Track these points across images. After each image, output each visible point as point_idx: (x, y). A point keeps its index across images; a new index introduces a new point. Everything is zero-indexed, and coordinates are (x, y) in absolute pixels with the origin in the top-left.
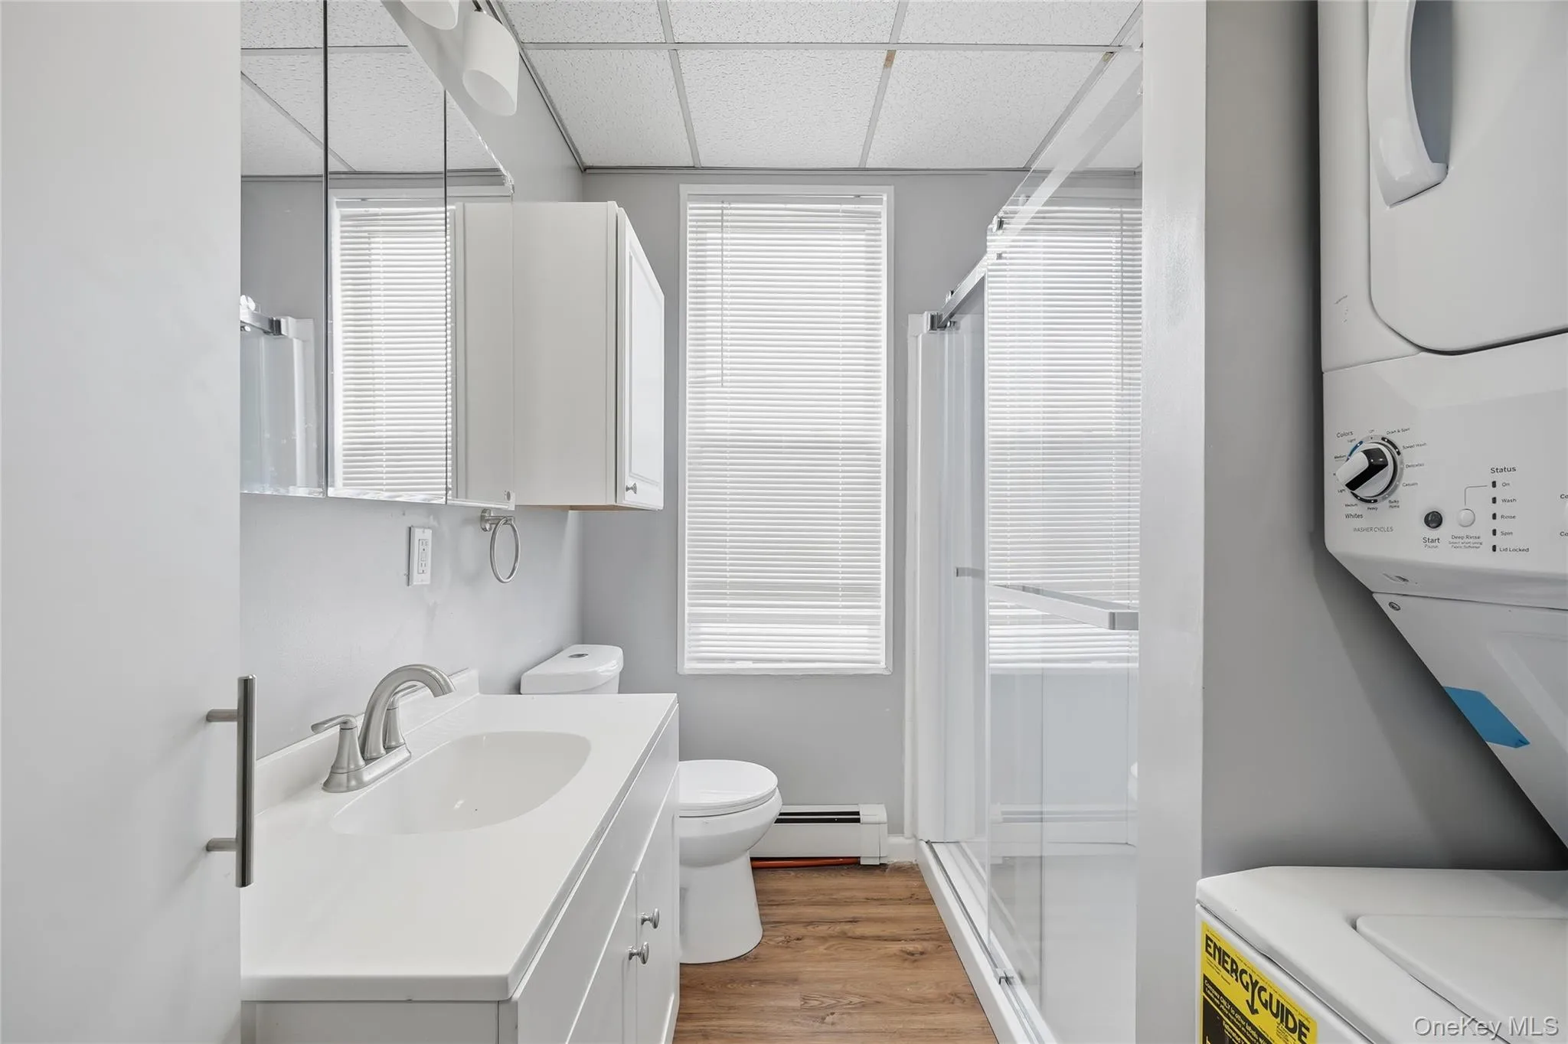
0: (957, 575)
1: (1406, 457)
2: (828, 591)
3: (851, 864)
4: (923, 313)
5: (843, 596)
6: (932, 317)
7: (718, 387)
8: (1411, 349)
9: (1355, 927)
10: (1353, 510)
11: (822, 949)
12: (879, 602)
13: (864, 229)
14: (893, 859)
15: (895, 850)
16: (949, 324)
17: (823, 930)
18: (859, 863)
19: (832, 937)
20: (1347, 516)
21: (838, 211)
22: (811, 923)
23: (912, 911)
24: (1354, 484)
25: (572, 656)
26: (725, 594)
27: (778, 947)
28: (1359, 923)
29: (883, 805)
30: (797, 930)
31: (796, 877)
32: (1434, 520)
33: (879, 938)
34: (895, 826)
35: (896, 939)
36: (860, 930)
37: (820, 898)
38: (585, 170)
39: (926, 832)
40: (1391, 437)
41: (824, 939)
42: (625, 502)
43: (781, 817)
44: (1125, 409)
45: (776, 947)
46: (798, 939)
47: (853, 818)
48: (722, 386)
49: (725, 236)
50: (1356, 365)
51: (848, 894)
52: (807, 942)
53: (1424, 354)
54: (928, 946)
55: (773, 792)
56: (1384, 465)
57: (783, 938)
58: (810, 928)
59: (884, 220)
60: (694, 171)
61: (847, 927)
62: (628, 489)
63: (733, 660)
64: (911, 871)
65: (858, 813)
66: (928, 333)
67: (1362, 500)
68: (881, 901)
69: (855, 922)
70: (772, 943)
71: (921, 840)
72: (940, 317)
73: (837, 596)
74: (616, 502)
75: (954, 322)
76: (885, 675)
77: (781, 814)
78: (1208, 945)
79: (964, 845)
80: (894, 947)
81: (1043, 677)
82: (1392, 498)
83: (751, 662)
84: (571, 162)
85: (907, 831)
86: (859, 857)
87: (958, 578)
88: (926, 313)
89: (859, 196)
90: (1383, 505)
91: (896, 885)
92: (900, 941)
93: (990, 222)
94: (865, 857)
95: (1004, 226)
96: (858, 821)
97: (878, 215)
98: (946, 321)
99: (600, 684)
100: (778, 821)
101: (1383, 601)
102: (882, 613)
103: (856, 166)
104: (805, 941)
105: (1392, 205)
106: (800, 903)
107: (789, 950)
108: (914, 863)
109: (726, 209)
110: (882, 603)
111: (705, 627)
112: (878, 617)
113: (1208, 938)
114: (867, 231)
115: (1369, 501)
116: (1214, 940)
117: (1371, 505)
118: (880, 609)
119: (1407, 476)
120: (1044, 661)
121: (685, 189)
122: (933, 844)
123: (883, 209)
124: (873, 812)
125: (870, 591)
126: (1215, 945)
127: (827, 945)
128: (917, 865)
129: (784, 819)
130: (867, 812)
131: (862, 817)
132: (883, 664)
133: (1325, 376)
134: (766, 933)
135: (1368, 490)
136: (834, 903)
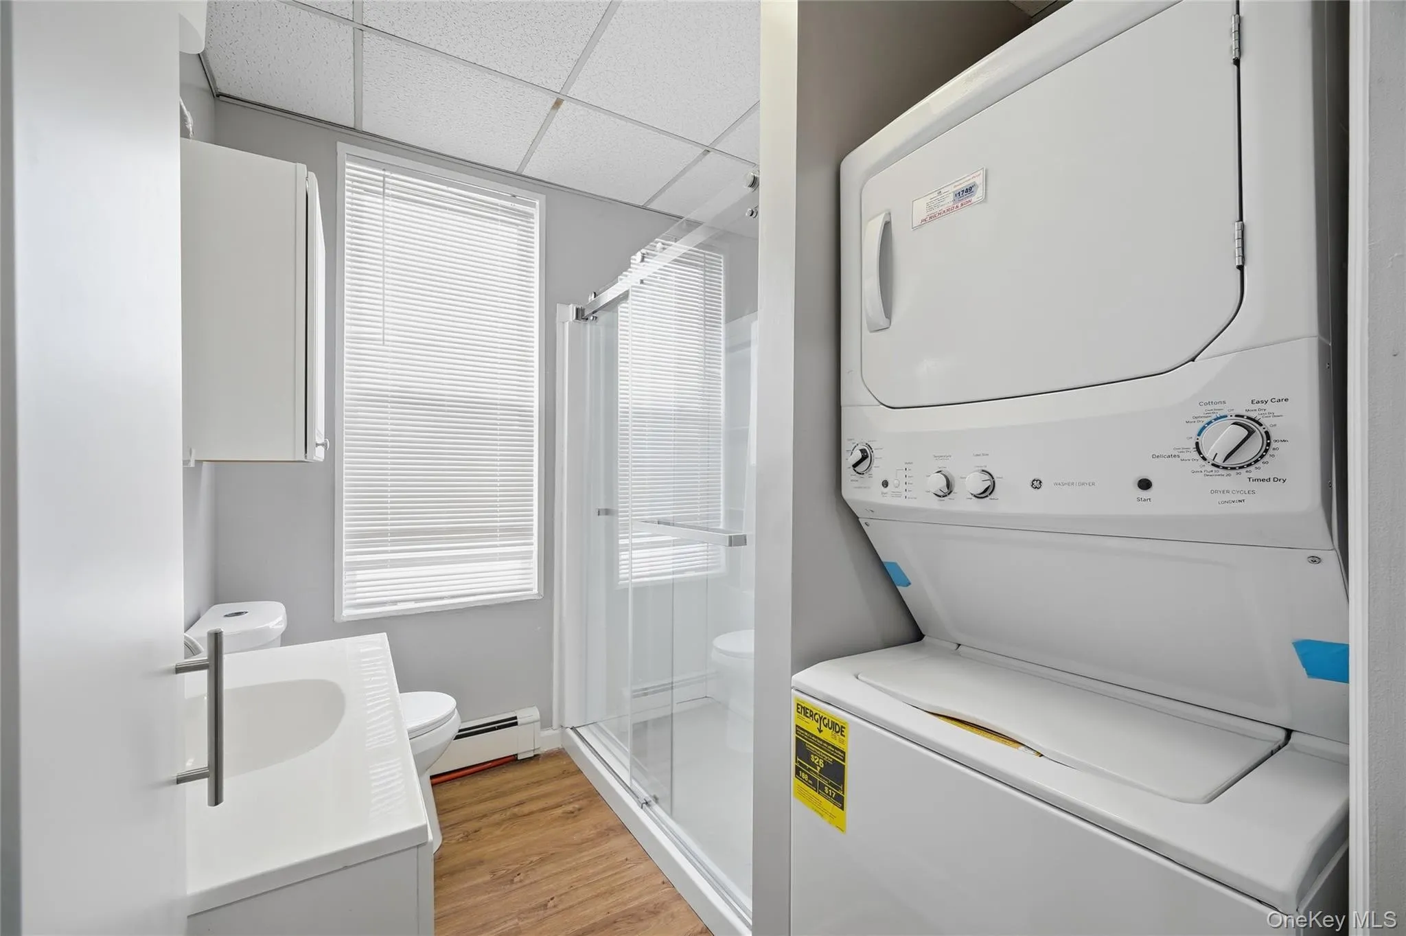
0: (599, 515)
1: (876, 454)
2: (486, 533)
3: (511, 761)
4: (569, 304)
5: (501, 536)
6: (577, 309)
7: (380, 345)
8: (879, 404)
9: (857, 678)
10: (853, 478)
11: (498, 832)
12: (532, 539)
13: (517, 225)
14: (544, 749)
15: (546, 741)
16: (592, 318)
17: (497, 817)
18: (517, 759)
19: (504, 821)
20: (852, 481)
21: (497, 205)
22: (485, 816)
23: (568, 782)
24: (855, 466)
25: (226, 616)
26: (387, 541)
27: (459, 843)
28: (859, 677)
29: (535, 707)
30: (474, 825)
31: (461, 785)
32: (885, 484)
33: (544, 810)
34: (546, 723)
35: (558, 806)
36: (526, 809)
37: (488, 795)
38: (218, 96)
39: (570, 722)
40: (869, 443)
41: (498, 824)
42: (315, 458)
43: (459, 734)
44: (705, 393)
45: (458, 842)
46: (476, 831)
47: (512, 722)
48: (384, 345)
49: (386, 202)
50: (854, 406)
51: (510, 785)
52: (483, 831)
53: (882, 406)
54: (583, 803)
55: (453, 712)
56: (867, 457)
57: (462, 835)
58: (484, 820)
59: (536, 220)
60: (354, 133)
61: (516, 810)
62: (317, 445)
63: (395, 602)
64: (558, 755)
65: (515, 718)
66: (574, 321)
67: (858, 473)
68: (539, 783)
69: (522, 804)
70: (453, 842)
71: (567, 727)
72: (583, 310)
73: (496, 536)
74: (306, 457)
75: (596, 318)
76: (538, 600)
77: (460, 731)
78: (798, 708)
79: (601, 724)
80: (559, 811)
81: (672, 585)
82: (870, 473)
83: (413, 603)
84: (205, 85)
85: (555, 725)
86: (517, 755)
87: (600, 516)
88: (571, 305)
89: (514, 196)
90: (866, 475)
91: (549, 767)
92: (561, 806)
93: (634, 254)
94: (521, 753)
95: (646, 259)
96: (516, 724)
97: (531, 216)
98: (590, 315)
99: (272, 639)
100: (458, 737)
101: (862, 521)
102: (535, 548)
103: (514, 171)
104: (482, 831)
105: (871, 332)
106: (471, 804)
107: (470, 842)
108: (561, 747)
109: (388, 176)
110: (535, 539)
111: (361, 575)
112: (532, 552)
113: (798, 704)
114: (520, 227)
115: (860, 474)
116: (802, 704)
117: (861, 476)
118: (534, 545)
119: (875, 463)
120: (673, 573)
121: (341, 146)
122: (577, 729)
123: (536, 212)
124: (527, 715)
125: (524, 532)
126: (802, 707)
127: (503, 827)
128: (564, 749)
129: (463, 734)
130: (524, 715)
131: (519, 721)
132: (536, 591)
133: (842, 408)
134: (445, 836)
135: (860, 468)
136: (504, 794)
